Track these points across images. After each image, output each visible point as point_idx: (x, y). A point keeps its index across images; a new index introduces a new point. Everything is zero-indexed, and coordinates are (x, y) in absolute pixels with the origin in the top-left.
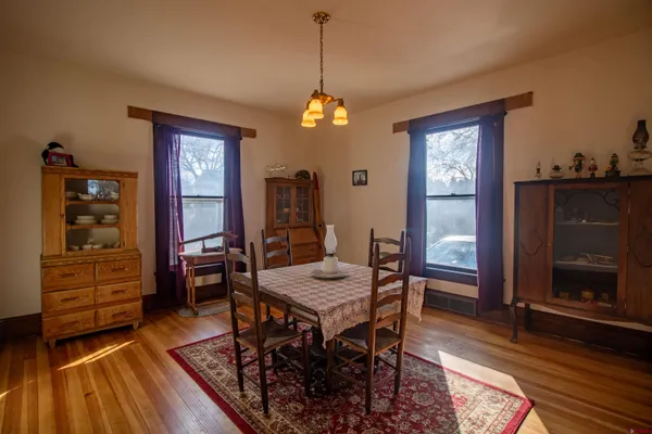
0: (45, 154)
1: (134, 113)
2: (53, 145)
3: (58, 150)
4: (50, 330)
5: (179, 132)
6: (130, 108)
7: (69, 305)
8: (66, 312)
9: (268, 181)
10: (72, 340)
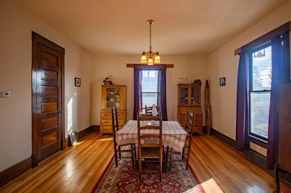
0: (104, 81)
1: (128, 66)
2: (107, 78)
3: (107, 80)
4: (102, 130)
5: (141, 70)
6: (127, 64)
7: (105, 124)
8: (105, 126)
9: (179, 85)
10: (107, 134)
